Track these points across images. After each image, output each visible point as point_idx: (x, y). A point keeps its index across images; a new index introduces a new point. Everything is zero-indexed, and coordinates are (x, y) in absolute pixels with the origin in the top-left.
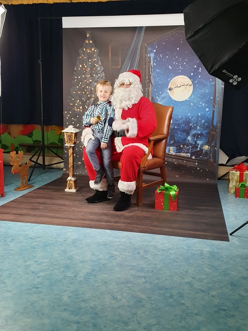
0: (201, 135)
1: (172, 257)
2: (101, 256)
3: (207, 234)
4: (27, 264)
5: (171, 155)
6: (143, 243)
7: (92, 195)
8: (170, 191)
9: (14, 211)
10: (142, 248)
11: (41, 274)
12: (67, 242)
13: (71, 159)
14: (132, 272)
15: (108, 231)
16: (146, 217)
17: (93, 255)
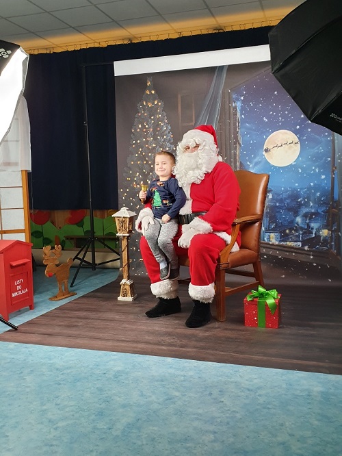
0: (316, 214)
1: (261, 400)
2: (154, 398)
3: (321, 364)
4: (45, 407)
5: (273, 245)
6: (220, 378)
7: (153, 305)
8: (266, 299)
9: (43, 330)
10: (216, 386)
11: (61, 424)
12: (106, 375)
13: (125, 254)
14: (196, 424)
15: (169, 359)
16: (229, 338)
17: (142, 395)
